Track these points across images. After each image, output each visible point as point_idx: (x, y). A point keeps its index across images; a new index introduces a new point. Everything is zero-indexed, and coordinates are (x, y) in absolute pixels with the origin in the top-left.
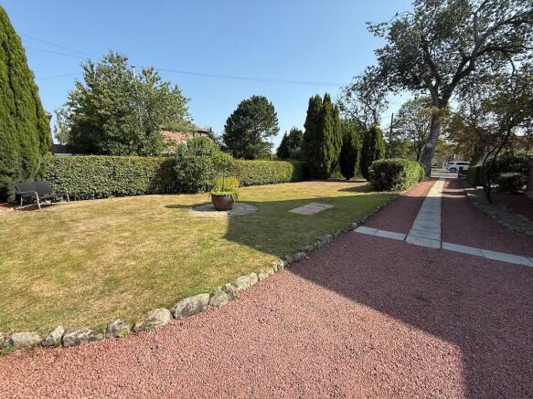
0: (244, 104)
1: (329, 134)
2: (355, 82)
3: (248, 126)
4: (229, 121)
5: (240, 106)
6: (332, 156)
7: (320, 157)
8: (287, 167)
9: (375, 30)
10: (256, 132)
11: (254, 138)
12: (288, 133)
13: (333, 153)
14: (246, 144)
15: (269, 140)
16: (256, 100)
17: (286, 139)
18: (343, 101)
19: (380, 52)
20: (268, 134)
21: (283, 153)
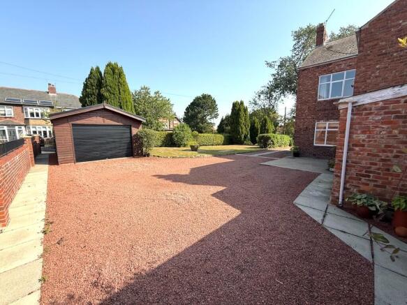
0: (198, 99)
1: (242, 121)
2: (262, 89)
3: (199, 112)
4: (187, 109)
5: (194, 100)
6: (244, 132)
7: (238, 133)
8: (221, 137)
9: (270, 65)
10: (205, 116)
11: (203, 120)
12: (224, 118)
13: (245, 130)
14: (198, 123)
15: (212, 121)
16: (204, 97)
17: (222, 121)
18: (257, 99)
19: (274, 75)
20: (212, 118)
21: (221, 129)
